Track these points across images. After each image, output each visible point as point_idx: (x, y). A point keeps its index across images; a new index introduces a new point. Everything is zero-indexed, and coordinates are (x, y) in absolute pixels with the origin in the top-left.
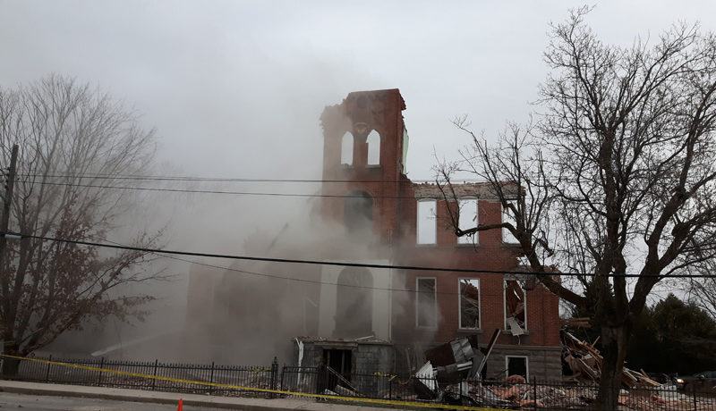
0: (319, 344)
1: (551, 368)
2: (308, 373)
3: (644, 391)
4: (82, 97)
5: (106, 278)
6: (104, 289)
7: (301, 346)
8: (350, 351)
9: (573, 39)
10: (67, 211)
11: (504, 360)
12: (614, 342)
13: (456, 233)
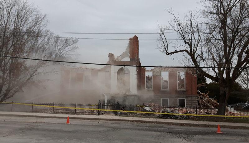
1: (194, 103)
5: (32, 72)
6: (31, 77)
7: (106, 96)
10: (14, 46)
11: (177, 100)
12: (225, 93)
13: (167, 54)
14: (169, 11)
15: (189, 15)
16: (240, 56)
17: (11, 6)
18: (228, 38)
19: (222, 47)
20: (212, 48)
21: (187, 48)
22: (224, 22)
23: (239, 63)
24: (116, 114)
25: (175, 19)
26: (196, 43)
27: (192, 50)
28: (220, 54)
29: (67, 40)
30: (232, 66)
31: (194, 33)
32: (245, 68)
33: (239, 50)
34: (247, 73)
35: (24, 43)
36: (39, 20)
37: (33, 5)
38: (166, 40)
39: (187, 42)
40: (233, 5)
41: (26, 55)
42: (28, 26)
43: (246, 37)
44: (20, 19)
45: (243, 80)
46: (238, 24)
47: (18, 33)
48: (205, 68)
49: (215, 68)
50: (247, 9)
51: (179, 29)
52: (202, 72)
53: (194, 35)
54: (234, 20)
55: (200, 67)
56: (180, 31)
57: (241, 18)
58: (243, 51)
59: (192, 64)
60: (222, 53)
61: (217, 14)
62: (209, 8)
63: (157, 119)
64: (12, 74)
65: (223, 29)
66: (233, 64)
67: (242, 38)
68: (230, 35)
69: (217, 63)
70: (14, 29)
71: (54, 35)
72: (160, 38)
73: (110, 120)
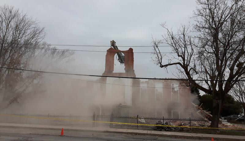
11: (171, 112)
12: (218, 105)
13: (161, 66)
14: (163, 25)
15: (182, 30)
16: (232, 69)
18: (220, 52)
19: (214, 60)
20: (204, 62)
21: (181, 61)
22: (215, 36)
23: (231, 76)
24: (111, 126)
25: (169, 33)
26: (189, 56)
27: (185, 63)
28: (212, 67)
29: (63, 52)
30: (224, 78)
31: (187, 47)
32: (236, 80)
33: (231, 64)
34: (239, 86)
35: (22, 54)
36: (37, 33)
37: (32, 18)
38: (160, 53)
39: (180, 55)
40: (224, 21)
41: (23, 67)
42: (26, 38)
43: (237, 50)
44: (18, 32)
45: (235, 92)
46: (229, 39)
47: (16, 45)
48: (198, 80)
49: (208, 80)
50: (237, 24)
51: (173, 42)
52: (195, 84)
53: (187, 48)
54: (225, 35)
55: (193, 79)
56: (174, 45)
57: (232, 33)
58: (235, 64)
59: (185, 77)
60: (214, 67)
61: (209, 28)
62: (201, 23)
63: (151, 131)
64: (8, 85)
65: (215, 43)
66: (225, 77)
67: (233, 52)
68: (222, 49)
69: (210, 76)
70: (12, 41)
71: (51, 47)
72: (154, 51)
73: (104, 132)
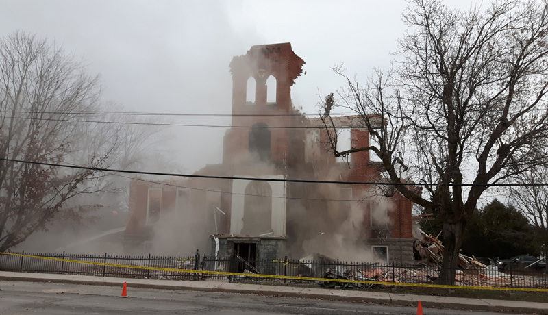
0: (231, 239)
1: (406, 255)
2: (223, 261)
3: (475, 271)
4: (42, 50)
5: (65, 191)
6: (64, 200)
7: (217, 241)
8: (255, 244)
9: (424, 4)
10: (32, 139)
11: (370, 249)
12: (453, 235)
13: (335, 155)
14: (337, 70)
15: (376, 79)
16: (482, 160)
17: (29, 59)
24: (231, 279)
33: (481, 148)
39: (374, 130)
51: (359, 105)
52: (407, 192)
55: (401, 182)
58: (489, 150)
63: (310, 289)
64: (26, 194)
72: (321, 124)
73: (214, 290)
